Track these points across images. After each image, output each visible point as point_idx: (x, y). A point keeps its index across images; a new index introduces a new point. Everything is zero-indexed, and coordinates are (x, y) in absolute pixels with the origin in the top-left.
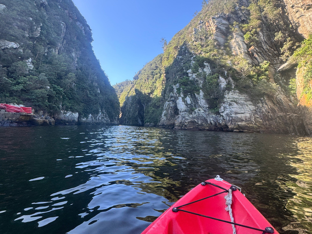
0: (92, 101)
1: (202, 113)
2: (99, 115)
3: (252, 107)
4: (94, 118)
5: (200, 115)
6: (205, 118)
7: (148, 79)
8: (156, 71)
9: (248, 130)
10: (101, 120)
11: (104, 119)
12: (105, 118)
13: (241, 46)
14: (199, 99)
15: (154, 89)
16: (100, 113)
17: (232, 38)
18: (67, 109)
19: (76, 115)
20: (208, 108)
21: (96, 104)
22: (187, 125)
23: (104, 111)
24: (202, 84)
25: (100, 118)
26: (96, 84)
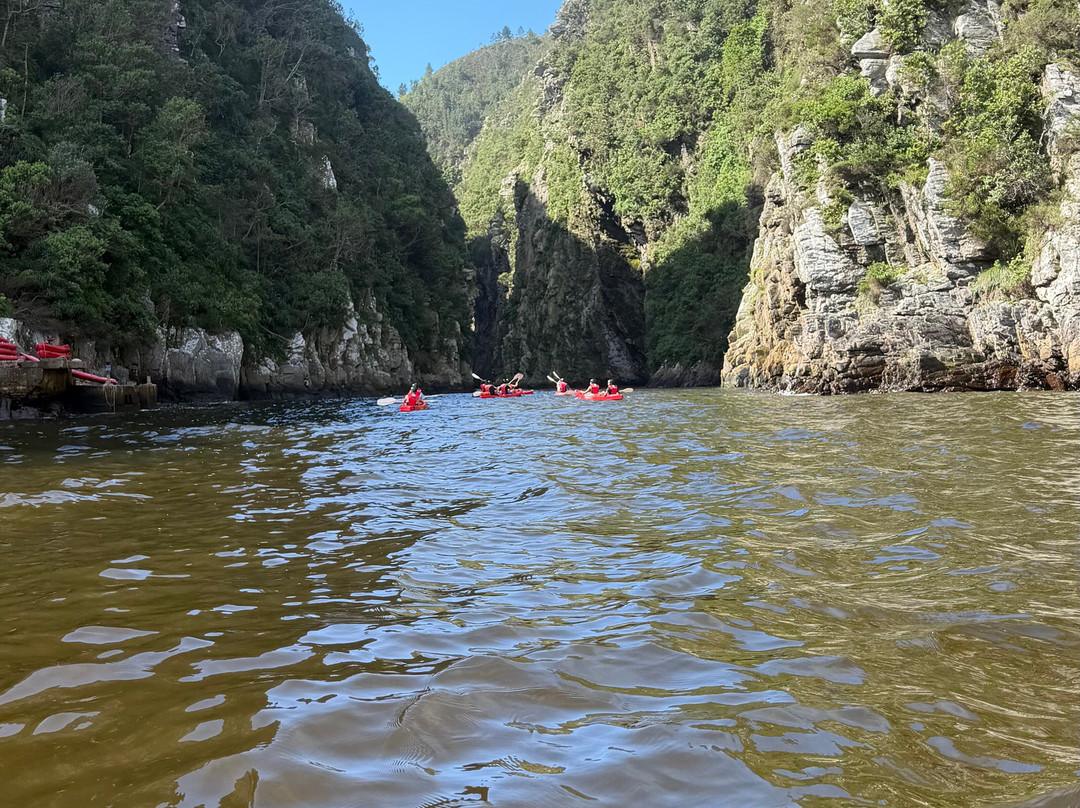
0: (300, 247)
2: (347, 335)
4: (323, 359)
7: (659, 32)
10: (361, 369)
11: (377, 358)
12: (383, 354)
16: (354, 323)
18: (181, 316)
19: (232, 346)
21: (321, 266)
23: (373, 304)
25: (354, 356)
26: (305, 133)
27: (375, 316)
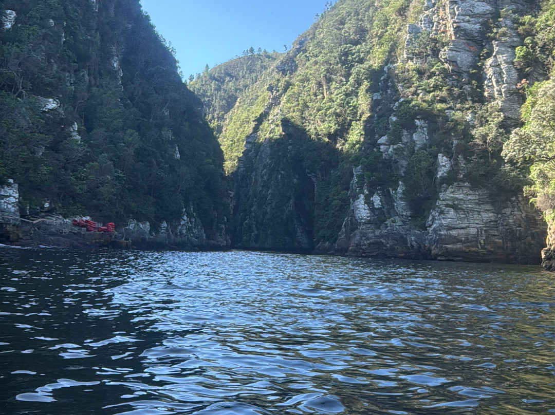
0: (166, 185)
1: (397, 227)
2: (183, 222)
3: (488, 216)
4: (172, 231)
5: (393, 230)
6: (402, 237)
7: (329, 80)
8: (359, 46)
9: (463, 257)
10: (186, 237)
11: (193, 233)
12: (195, 231)
13: (504, 76)
14: (395, 200)
15: (351, 121)
16: (185, 218)
17: (489, 55)
20: (410, 216)
22: (366, 249)
24: (406, 168)
25: (184, 231)
26: (168, 134)
27: (192, 214)
